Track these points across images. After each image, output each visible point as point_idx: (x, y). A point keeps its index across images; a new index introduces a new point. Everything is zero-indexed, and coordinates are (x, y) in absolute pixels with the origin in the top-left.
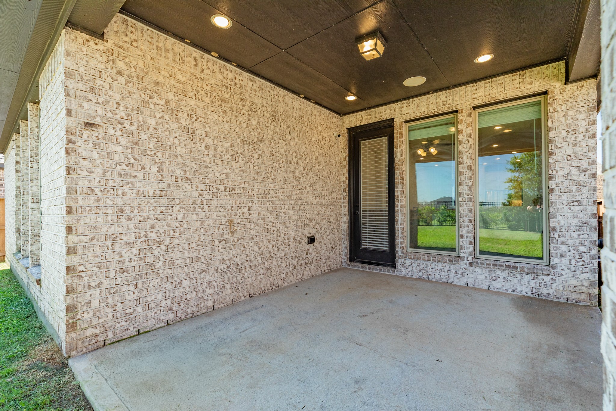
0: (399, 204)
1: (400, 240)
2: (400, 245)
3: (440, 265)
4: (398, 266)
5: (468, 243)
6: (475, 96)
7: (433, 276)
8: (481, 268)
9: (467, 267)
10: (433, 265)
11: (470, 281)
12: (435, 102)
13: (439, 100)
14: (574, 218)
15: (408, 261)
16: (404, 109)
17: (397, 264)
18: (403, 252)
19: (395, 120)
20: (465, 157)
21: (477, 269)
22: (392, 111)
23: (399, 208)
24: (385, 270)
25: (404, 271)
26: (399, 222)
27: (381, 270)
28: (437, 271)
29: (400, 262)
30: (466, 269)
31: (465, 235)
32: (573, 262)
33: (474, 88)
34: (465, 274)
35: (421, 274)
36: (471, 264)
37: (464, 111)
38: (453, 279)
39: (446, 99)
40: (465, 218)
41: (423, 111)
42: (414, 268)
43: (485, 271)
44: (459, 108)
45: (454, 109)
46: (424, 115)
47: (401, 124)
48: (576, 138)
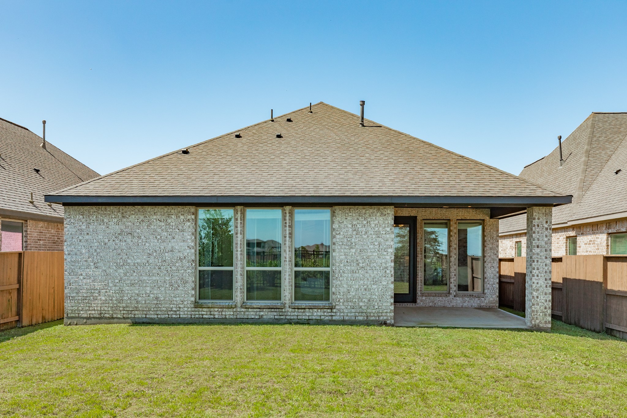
0: (419, 266)
1: (419, 287)
2: (419, 289)
3: (441, 298)
4: (418, 301)
5: (454, 286)
6: (458, 215)
7: (437, 304)
8: (459, 297)
9: (453, 298)
10: (437, 298)
11: (454, 304)
12: (440, 213)
13: (441, 212)
14: (492, 273)
15: (424, 298)
16: (423, 212)
17: (417, 300)
18: (421, 293)
19: (418, 217)
20: (453, 244)
21: (458, 298)
22: (416, 212)
23: (419, 268)
24: (410, 305)
25: (422, 303)
26: (419, 276)
27: (408, 305)
28: (439, 302)
29: (419, 299)
30: (452, 299)
31: (453, 282)
32: (491, 291)
33: (458, 211)
34: (452, 301)
35: (431, 304)
36: (455, 296)
37: (453, 221)
38: (447, 305)
39: (445, 213)
40: (453, 274)
41: (433, 216)
42: (427, 301)
43: (461, 299)
44: (451, 218)
45: (449, 219)
46: (433, 218)
47: (421, 220)
48: (493, 241)
